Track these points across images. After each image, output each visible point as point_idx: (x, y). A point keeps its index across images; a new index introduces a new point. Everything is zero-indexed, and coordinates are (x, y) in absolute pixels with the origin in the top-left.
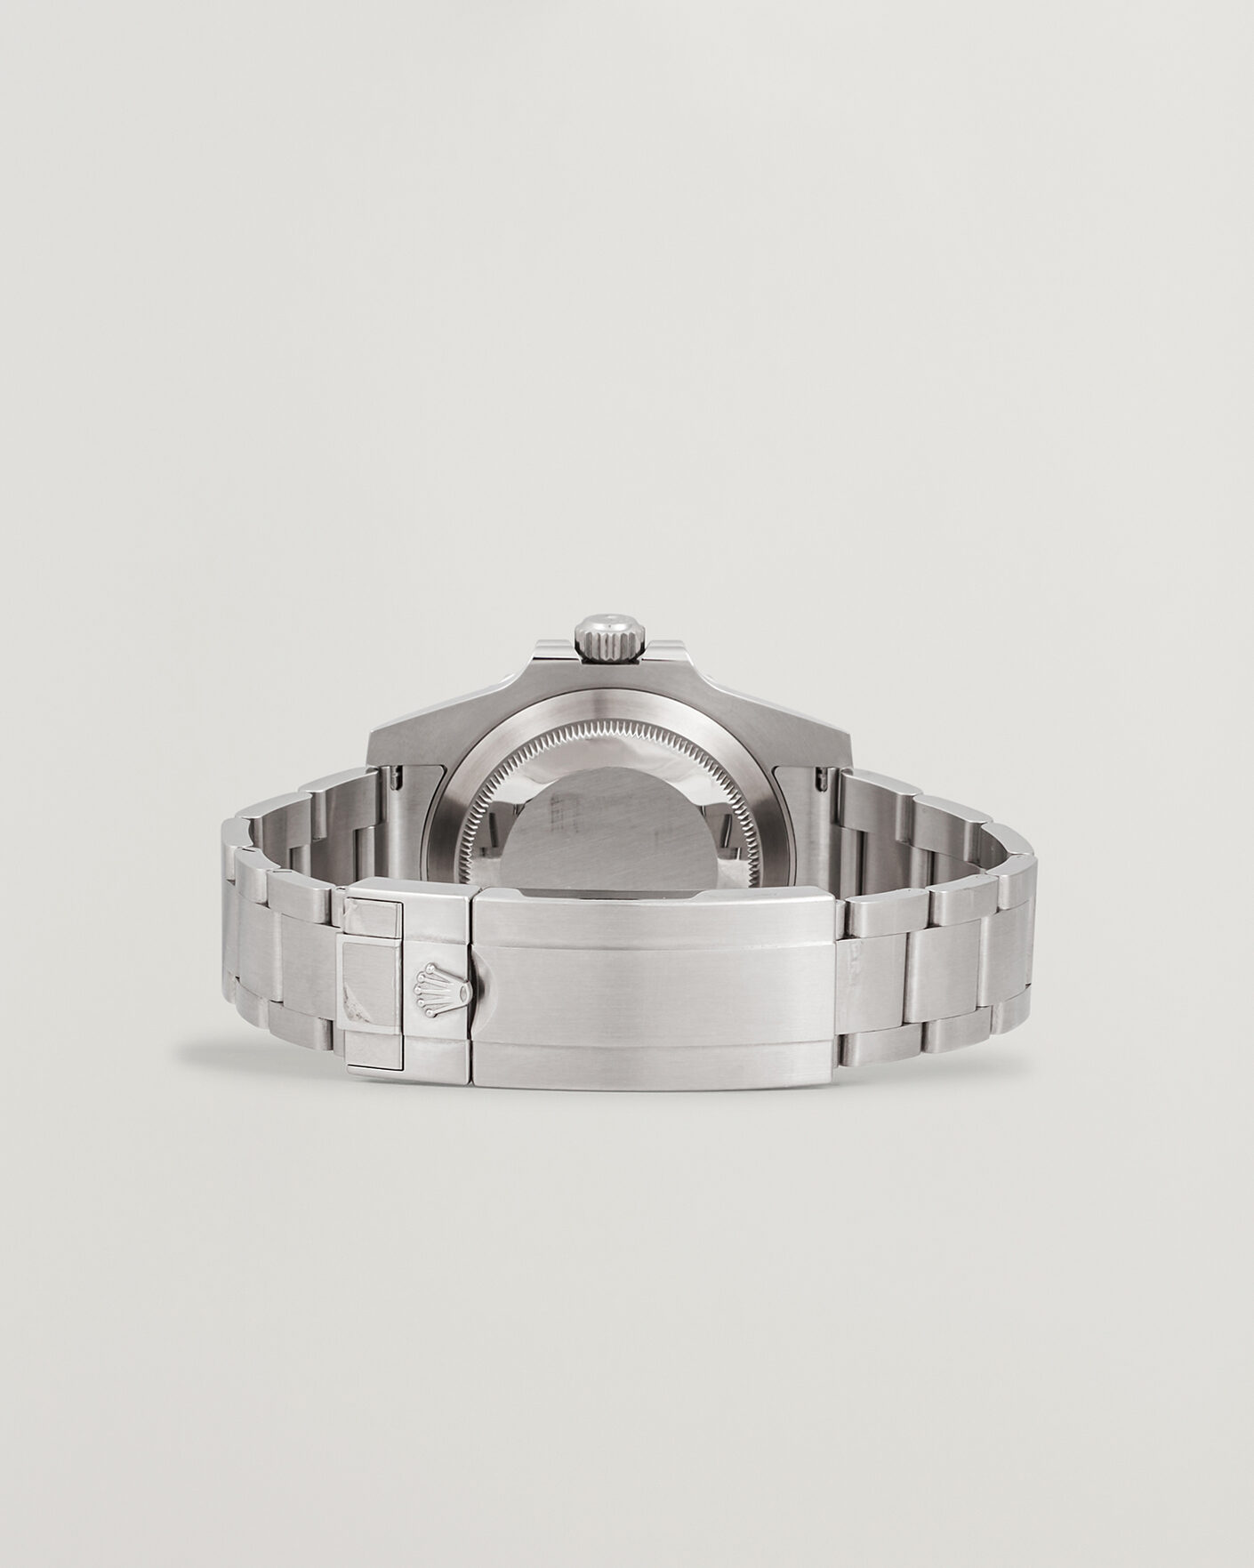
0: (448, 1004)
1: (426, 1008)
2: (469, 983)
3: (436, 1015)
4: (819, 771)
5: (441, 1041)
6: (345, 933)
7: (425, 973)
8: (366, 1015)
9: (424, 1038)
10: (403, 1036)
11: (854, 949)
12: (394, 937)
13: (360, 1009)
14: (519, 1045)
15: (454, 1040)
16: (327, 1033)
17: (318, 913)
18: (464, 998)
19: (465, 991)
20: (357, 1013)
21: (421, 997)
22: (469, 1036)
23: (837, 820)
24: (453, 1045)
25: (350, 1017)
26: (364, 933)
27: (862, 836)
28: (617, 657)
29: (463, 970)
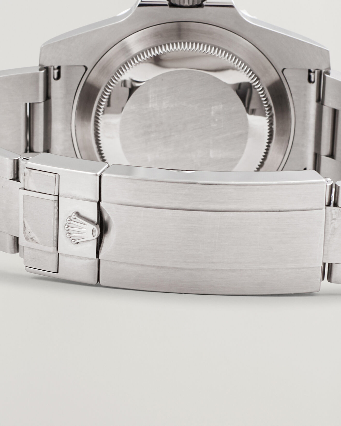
0: (85, 237)
1: (71, 238)
2: (98, 226)
3: (78, 243)
4: (310, 71)
5: (81, 258)
6: (25, 189)
7: (71, 218)
8: (36, 238)
9: (70, 256)
10: (58, 253)
11: (334, 213)
12: (53, 194)
13: (33, 235)
14: (127, 264)
15: (88, 258)
16: (15, 243)
17: (9, 172)
18: (94, 234)
19: (95, 231)
20: (30, 237)
21: (69, 232)
22: (98, 256)
23: (320, 100)
24: (88, 261)
25: (27, 239)
26: (36, 190)
27: (335, 112)
28: (191, 4)
29: (94, 217)
